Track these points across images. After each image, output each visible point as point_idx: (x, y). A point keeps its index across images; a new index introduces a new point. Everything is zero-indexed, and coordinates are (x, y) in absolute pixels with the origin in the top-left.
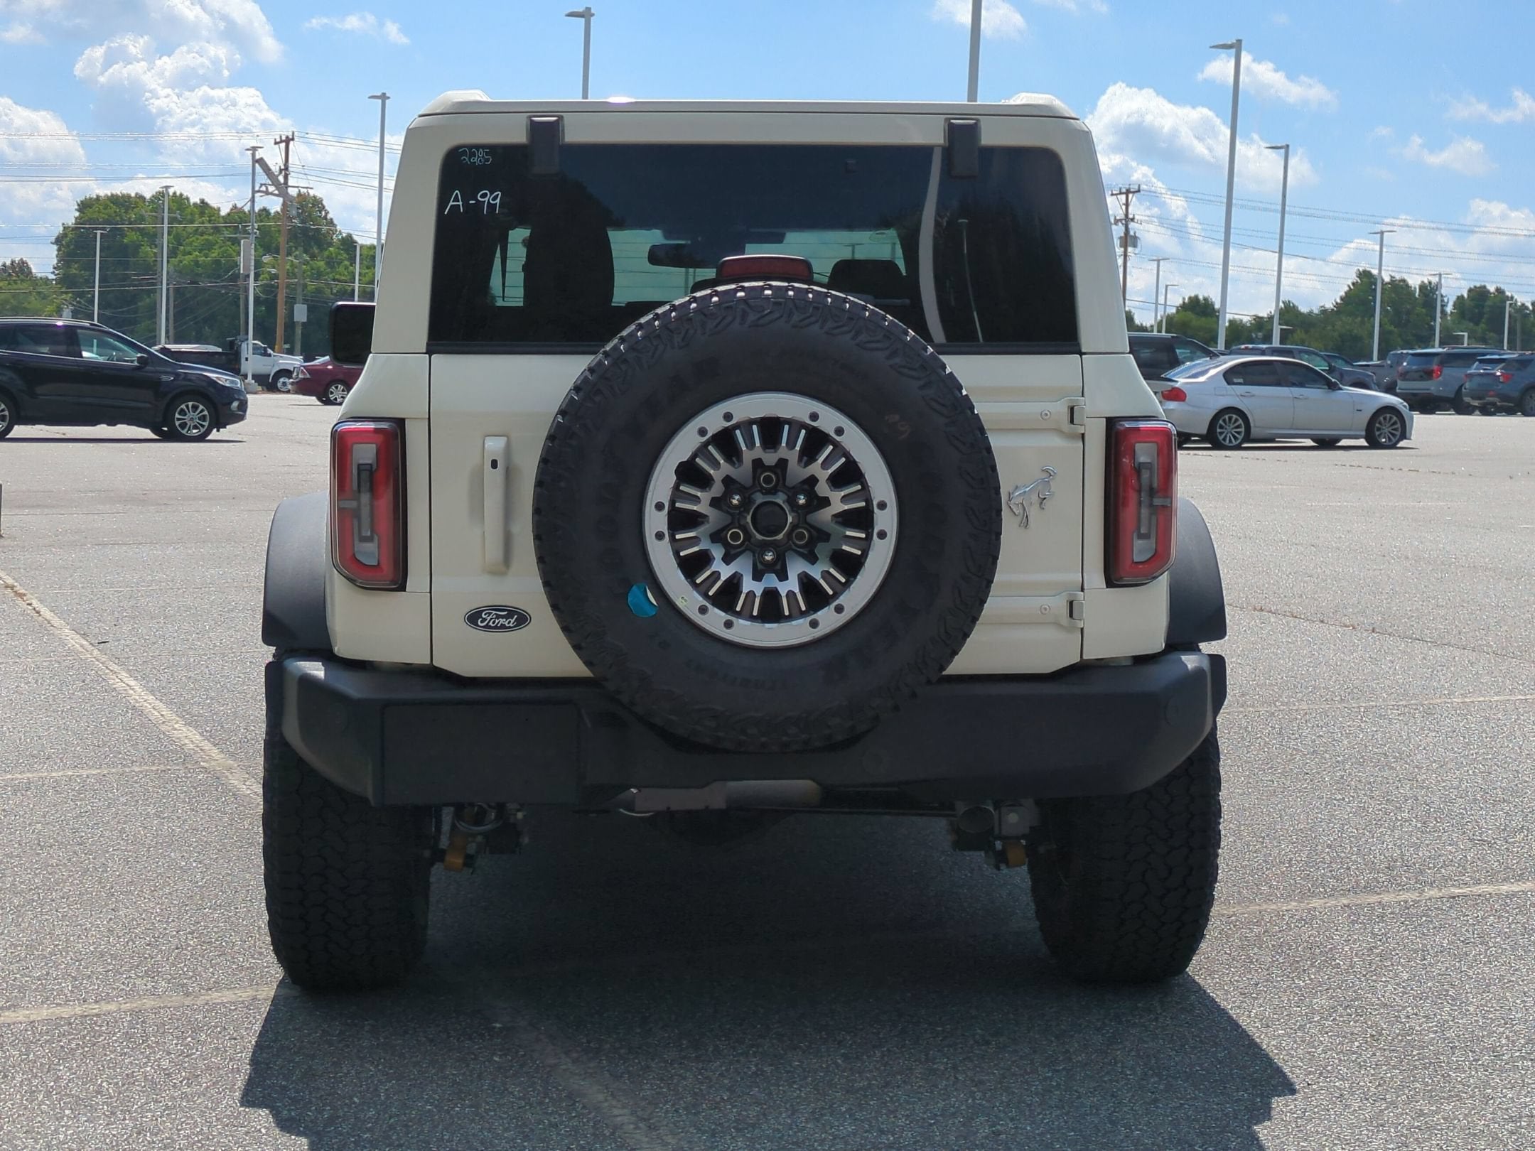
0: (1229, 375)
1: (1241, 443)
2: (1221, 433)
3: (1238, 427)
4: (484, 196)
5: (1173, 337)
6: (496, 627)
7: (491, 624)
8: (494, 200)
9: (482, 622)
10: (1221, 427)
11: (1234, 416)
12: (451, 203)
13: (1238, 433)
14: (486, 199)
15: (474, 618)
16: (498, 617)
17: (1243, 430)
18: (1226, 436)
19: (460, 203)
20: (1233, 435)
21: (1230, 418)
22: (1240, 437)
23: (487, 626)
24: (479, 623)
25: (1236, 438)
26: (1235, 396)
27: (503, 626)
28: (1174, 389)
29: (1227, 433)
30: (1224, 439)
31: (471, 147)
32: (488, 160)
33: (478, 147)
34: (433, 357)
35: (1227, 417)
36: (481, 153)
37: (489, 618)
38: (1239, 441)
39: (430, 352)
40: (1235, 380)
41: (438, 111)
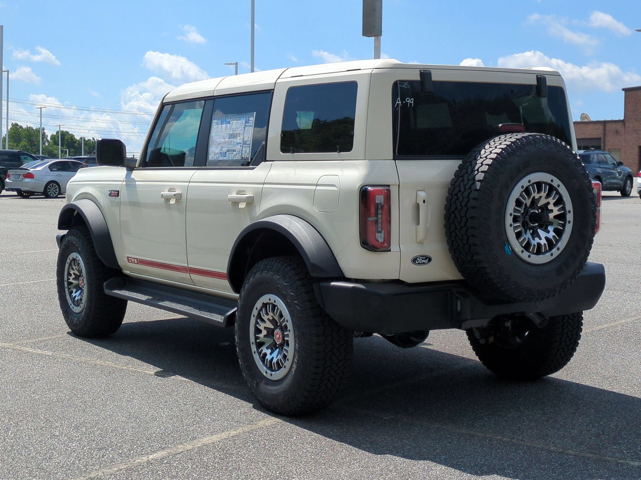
0: (51, 167)
1: (58, 195)
2: (49, 191)
3: (56, 189)
4: (408, 100)
5: (18, 151)
6: (422, 263)
7: (420, 262)
8: (411, 101)
9: (417, 262)
10: (49, 189)
11: (54, 184)
12: (397, 102)
13: (56, 191)
14: (409, 101)
15: (414, 260)
16: (423, 259)
17: (58, 190)
18: (51, 193)
19: (400, 103)
20: (54, 192)
21: (53, 185)
22: (57, 193)
23: (419, 263)
24: (416, 262)
25: (55, 193)
26: (55, 176)
27: (424, 263)
28: (28, 173)
29: (51, 192)
30: (50, 194)
31: (402, 81)
32: (408, 86)
33: (405, 81)
34: (396, 161)
35: (51, 185)
36: (406, 84)
37: (420, 260)
38: (56, 195)
39: (395, 159)
40: (54, 169)
41: (380, 67)
